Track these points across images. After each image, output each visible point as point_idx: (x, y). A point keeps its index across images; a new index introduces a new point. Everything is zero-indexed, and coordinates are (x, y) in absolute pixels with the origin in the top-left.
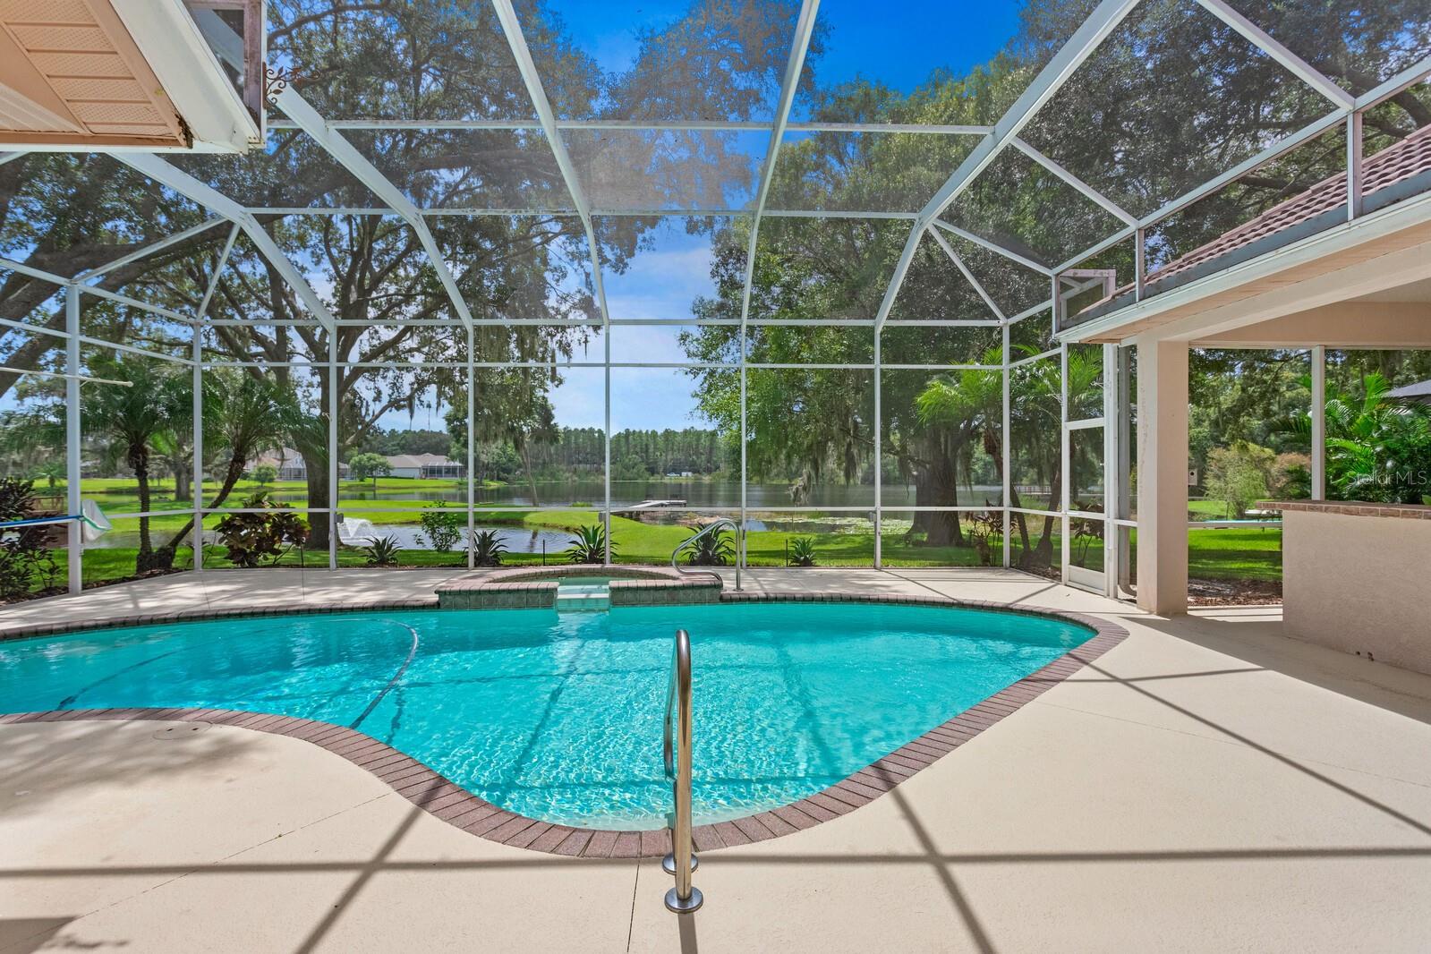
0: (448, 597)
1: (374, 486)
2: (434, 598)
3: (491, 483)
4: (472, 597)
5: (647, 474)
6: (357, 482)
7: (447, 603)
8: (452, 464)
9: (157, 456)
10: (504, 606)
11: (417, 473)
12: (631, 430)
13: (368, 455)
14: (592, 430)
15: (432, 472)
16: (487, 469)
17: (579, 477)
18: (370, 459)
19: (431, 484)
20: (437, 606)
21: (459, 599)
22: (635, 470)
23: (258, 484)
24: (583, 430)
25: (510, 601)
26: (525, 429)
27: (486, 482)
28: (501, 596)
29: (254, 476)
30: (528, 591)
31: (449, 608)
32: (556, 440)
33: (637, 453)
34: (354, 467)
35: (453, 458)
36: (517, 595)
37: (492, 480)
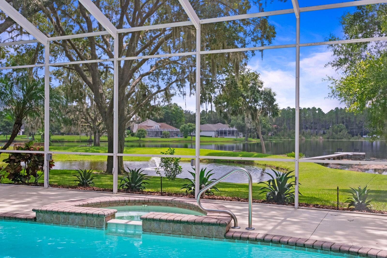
0: (41, 214)
1: (191, 140)
2: (34, 214)
3: (253, 140)
4: (55, 216)
5: (349, 136)
6: (183, 138)
7: (40, 218)
8: (231, 129)
9: (86, 124)
10: (73, 224)
11: (213, 134)
12: (339, 108)
13: (189, 124)
14: (314, 109)
15: (222, 133)
16: (250, 132)
17: (306, 137)
18: (189, 126)
19: (221, 140)
20: (35, 219)
21: (47, 216)
22: (341, 133)
23: (138, 139)
24: (309, 109)
25: (77, 220)
26: (258, 107)
27: (249, 139)
28: (72, 216)
29: (136, 135)
30: (87, 214)
31: (41, 222)
32: (277, 114)
33: (343, 123)
34: (182, 131)
35: (232, 126)
36: (81, 217)
37: (253, 138)
